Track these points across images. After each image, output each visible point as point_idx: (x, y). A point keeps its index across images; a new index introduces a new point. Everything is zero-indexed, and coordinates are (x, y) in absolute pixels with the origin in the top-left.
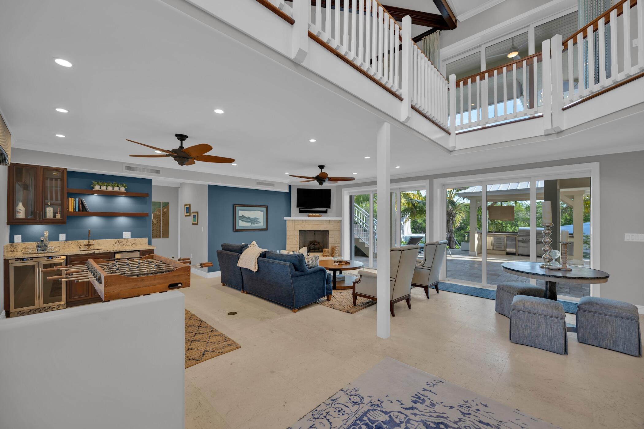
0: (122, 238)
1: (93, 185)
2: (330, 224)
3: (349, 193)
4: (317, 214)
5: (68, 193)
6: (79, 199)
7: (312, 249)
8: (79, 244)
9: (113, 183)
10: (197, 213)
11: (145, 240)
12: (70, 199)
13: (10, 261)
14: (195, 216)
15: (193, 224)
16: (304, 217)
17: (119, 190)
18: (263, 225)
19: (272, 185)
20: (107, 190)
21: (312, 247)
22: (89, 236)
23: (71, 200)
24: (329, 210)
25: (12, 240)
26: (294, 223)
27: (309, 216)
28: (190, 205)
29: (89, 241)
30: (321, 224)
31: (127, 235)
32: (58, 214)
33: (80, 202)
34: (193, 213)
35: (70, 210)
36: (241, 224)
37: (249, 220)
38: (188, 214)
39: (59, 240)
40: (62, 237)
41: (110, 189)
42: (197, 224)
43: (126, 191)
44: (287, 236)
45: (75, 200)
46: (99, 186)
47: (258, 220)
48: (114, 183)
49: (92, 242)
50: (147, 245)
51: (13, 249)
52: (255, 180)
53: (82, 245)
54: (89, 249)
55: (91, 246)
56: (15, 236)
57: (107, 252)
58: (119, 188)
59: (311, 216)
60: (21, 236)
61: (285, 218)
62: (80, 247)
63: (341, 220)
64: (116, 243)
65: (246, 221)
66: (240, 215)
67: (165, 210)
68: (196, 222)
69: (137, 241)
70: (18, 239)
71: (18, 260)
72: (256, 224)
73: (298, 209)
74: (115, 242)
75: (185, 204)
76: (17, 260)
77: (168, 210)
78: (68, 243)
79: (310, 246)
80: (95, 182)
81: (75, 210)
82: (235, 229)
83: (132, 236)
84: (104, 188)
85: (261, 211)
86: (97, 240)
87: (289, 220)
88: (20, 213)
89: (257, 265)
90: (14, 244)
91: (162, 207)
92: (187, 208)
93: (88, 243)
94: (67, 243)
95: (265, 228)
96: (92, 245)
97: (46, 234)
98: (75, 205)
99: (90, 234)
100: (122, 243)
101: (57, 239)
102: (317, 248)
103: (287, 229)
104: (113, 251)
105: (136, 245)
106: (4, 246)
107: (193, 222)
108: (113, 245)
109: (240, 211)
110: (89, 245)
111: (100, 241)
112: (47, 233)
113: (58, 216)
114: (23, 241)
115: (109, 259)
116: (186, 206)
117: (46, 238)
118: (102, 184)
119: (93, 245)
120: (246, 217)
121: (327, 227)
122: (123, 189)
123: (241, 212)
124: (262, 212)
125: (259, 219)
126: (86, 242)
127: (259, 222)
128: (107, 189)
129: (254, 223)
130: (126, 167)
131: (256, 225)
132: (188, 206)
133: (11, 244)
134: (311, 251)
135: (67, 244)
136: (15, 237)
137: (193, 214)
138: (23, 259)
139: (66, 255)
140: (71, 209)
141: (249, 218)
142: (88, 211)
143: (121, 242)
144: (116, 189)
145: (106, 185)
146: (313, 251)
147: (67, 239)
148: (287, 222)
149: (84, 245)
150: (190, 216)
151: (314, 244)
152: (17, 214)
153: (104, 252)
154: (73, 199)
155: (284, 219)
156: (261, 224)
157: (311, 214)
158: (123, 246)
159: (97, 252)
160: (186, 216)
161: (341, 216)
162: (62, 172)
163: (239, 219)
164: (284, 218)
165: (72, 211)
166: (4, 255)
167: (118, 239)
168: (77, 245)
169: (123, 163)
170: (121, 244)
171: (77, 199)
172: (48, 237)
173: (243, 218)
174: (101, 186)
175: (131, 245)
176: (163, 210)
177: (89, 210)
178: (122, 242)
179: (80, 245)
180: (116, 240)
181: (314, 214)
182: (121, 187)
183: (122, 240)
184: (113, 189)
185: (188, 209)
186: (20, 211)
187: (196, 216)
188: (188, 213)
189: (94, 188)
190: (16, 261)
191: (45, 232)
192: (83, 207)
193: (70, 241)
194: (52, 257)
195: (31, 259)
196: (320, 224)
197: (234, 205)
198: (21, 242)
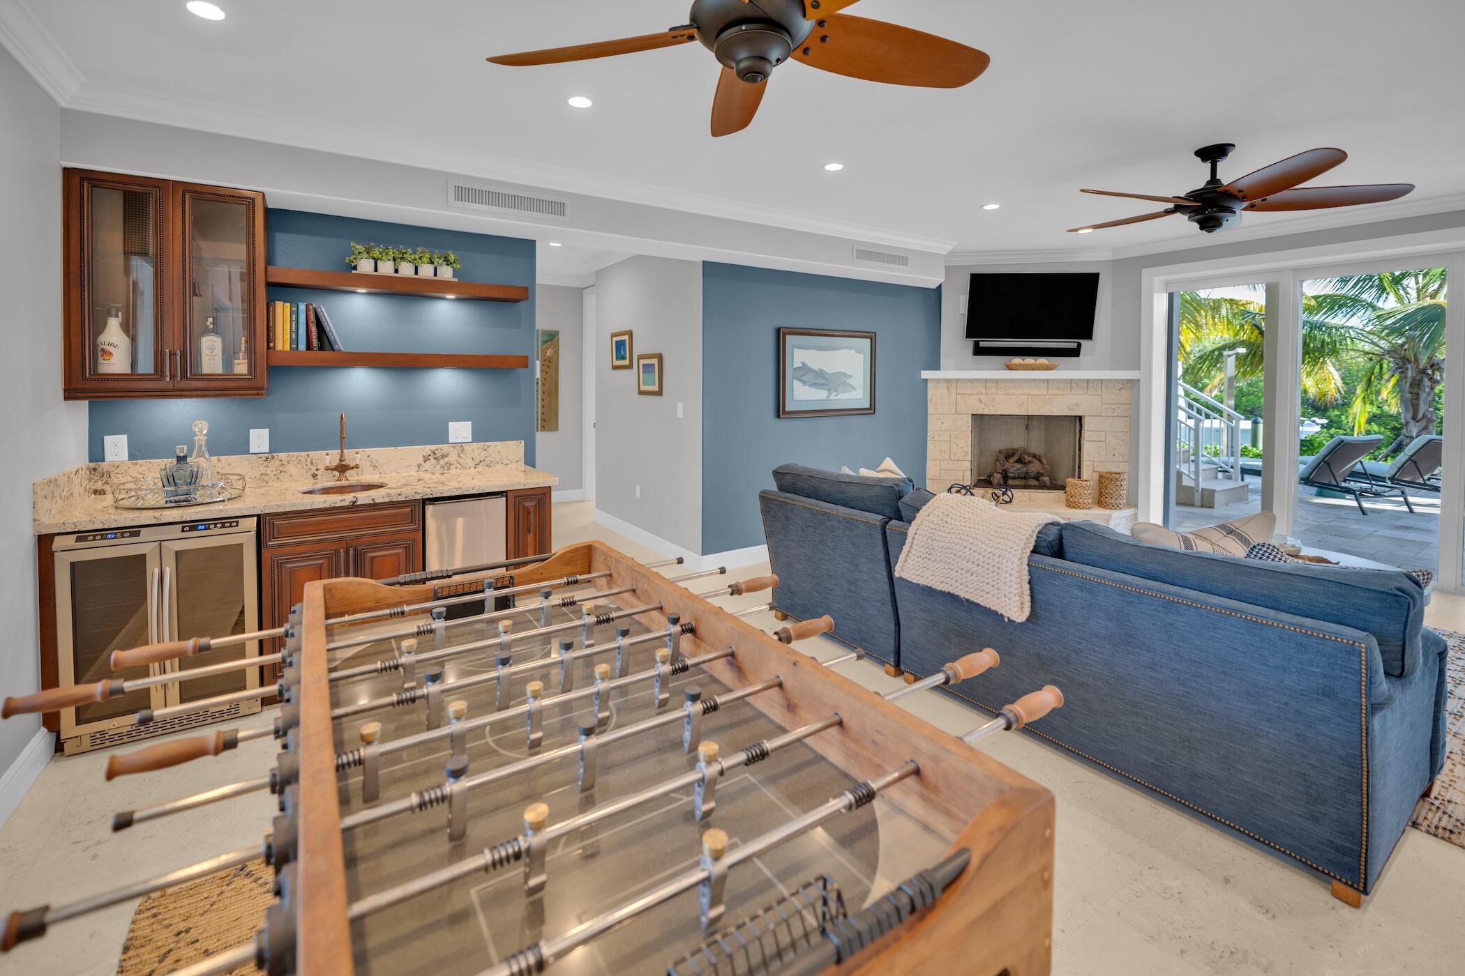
0: (445, 440)
1: (352, 258)
2: (1090, 392)
3: (1167, 284)
4: (1043, 361)
5: (270, 285)
6: (307, 307)
7: (1014, 478)
8: (312, 463)
9: (414, 253)
10: (660, 357)
11: (516, 448)
12: (279, 305)
13: (58, 543)
14: (648, 368)
15: (641, 393)
16: (992, 370)
17: (435, 275)
18: (861, 396)
19: (900, 259)
20: (396, 275)
21: (1012, 470)
22: (342, 438)
23: (282, 310)
24: (1085, 344)
25: (96, 453)
26: (953, 390)
27: (1010, 367)
28: (630, 333)
29: (342, 452)
30: (1056, 392)
31: (460, 431)
32: (240, 361)
33: (312, 317)
34: (640, 358)
35: (279, 347)
36: (801, 394)
37: (821, 381)
38: (626, 362)
39: (247, 452)
40: (259, 439)
41: (406, 270)
42: (660, 393)
43: (456, 280)
44: (929, 434)
45: (294, 309)
46: (372, 262)
47: (850, 381)
48: (420, 249)
49: (351, 456)
50: (522, 466)
51: (99, 485)
52: (853, 243)
53: (322, 467)
54: (344, 483)
55: (348, 473)
56: (105, 437)
57: (399, 499)
58: (436, 269)
59: (1020, 365)
60: (125, 437)
61: (925, 374)
62: (315, 476)
63: (1139, 380)
64: (426, 459)
65: (814, 385)
66: (797, 364)
67: (549, 353)
68: (656, 388)
69: (490, 450)
70: (116, 446)
71: (85, 539)
72: (843, 392)
73: (971, 342)
74: (424, 456)
75: (613, 332)
76: (82, 535)
77: (556, 353)
78: (278, 463)
79: (1007, 465)
80: (357, 247)
81: (294, 346)
82: (780, 410)
83: (477, 437)
84: (386, 268)
85: (856, 352)
86: (369, 451)
87: (938, 380)
88: (111, 354)
89: (1028, 592)
90: (104, 466)
91: (542, 345)
92: (620, 345)
93: (340, 460)
94: (272, 462)
95: (868, 406)
96: (353, 468)
97: (201, 432)
98: (294, 330)
99: (344, 432)
100: (446, 459)
101: (242, 447)
102: (1032, 474)
103: (930, 409)
104: (418, 497)
105: (488, 466)
106: (34, 484)
107: (643, 388)
108: (419, 466)
109: (795, 350)
110: (342, 468)
111: (376, 453)
112: (202, 429)
113: (241, 367)
114: (132, 457)
115: (401, 578)
116: (615, 339)
117: (201, 446)
118: (381, 253)
119: (357, 467)
120: (814, 371)
121: (1077, 405)
122: (446, 273)
123: (800, 354)
124: (862, 353)
125: (851, 376)
126: (332, 457)
127: (852, 387)
128: (396, 271)
129: (835, 391)
130: (457, 188)
131: (842, 396)
132: (626, 337)
133: (92, 465)
134: (1010, 482)
135: (274, 464)
136: (108, 440)
137: (642, 362)
138: (103, 533)
139: (259, 516)
140: (282, 343)
141: (821, 374)
142: (339, 350)
143: (443, 457)
144: (426, 271)
145: (394, 259)
146: (1017, 482)
147: (275, 448)
148: (929, 384)
149: (327, 469)
150: (630, 367)
151: (1020, 461)
152: (101, 360)
153: (387, 500)
154: (288, 305)
155: (923, 377)
156: (857, 395)
157: (1017, 360)
158: (449, 469)
159: (364, 498)
160: (615, 368)
161: (1137, 367)
162: (248, 206)
163: (794, 378)
164: (922, 372)
165: (287, 348)
166: (34, 520)
167: (434, 447)
168: (306, 467)
169: (447, 176)
170: (442, 462)
171: (302, 307)
172: (208, 444)
173: (804, 374)
174: (378, 262)
175: (472, 464)
176: (544, 352)
177: (340, 345)
178: (447, 455)
179: (314, 469)
180: (428, 449)
181: (1030, 360)
182: (441, 265)
183: (445, 448)
184: (416, 273)
185: (622, 348)
186: (110, 349)
187: (656, 365)
188: (623, 358)
189: (355, 268)
190: (78, 540)
191: (195, 426)
192: (321, 336)
193: (283, 455)
194: (208, 523)
195: (134, 531)
196: (1050, 393)
197: (778, 330)
198: (127, 459)
